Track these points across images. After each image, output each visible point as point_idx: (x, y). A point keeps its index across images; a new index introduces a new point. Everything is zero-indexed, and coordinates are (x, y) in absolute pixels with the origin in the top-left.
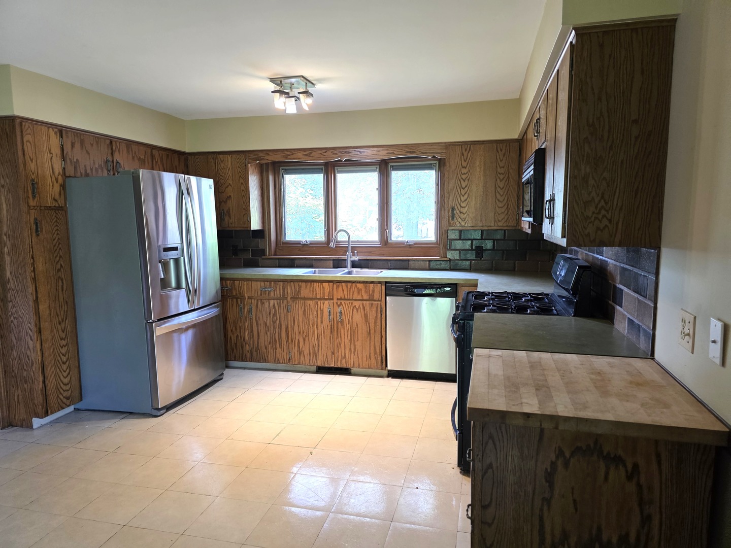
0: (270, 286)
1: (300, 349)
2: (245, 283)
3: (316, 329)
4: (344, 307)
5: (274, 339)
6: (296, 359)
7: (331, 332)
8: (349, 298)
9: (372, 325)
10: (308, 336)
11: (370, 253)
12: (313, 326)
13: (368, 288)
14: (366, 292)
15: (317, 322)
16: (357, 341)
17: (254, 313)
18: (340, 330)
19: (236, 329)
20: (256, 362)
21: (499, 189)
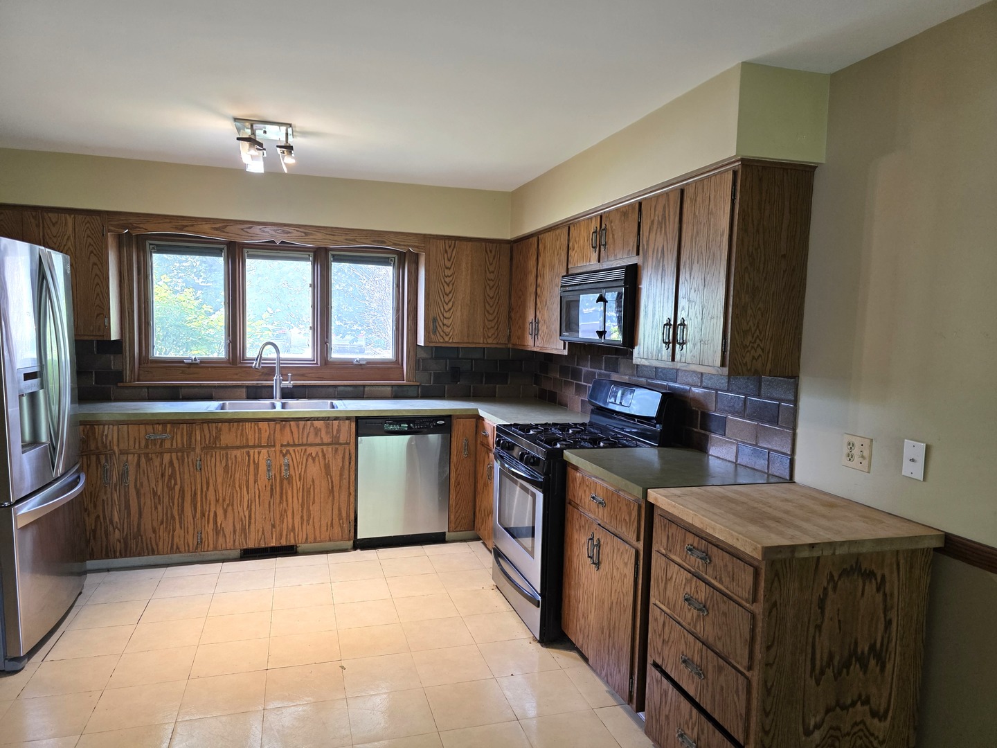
0: (164, 431)
1: (217, 526)
2: (116, 428)
3: (245, 492)
4: (294, 456)
5: (169, 515)
6: (211, 542)
7: (272, 495)
8: (301, 443)
9: (336, 479)
10: (233, 505)
11: (303, 377)
12: (240, 489)
13: (331, 427)
14: (327, 433)
15: (248, 481)
16: (313, 504)
17: (132, 477)
18: (286, 488)
19: (95, 506)
20: (134, 556)
21: (488, 298)
